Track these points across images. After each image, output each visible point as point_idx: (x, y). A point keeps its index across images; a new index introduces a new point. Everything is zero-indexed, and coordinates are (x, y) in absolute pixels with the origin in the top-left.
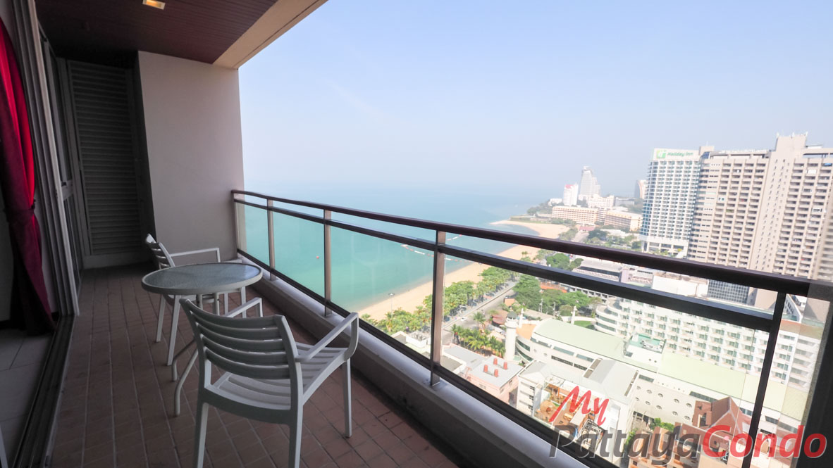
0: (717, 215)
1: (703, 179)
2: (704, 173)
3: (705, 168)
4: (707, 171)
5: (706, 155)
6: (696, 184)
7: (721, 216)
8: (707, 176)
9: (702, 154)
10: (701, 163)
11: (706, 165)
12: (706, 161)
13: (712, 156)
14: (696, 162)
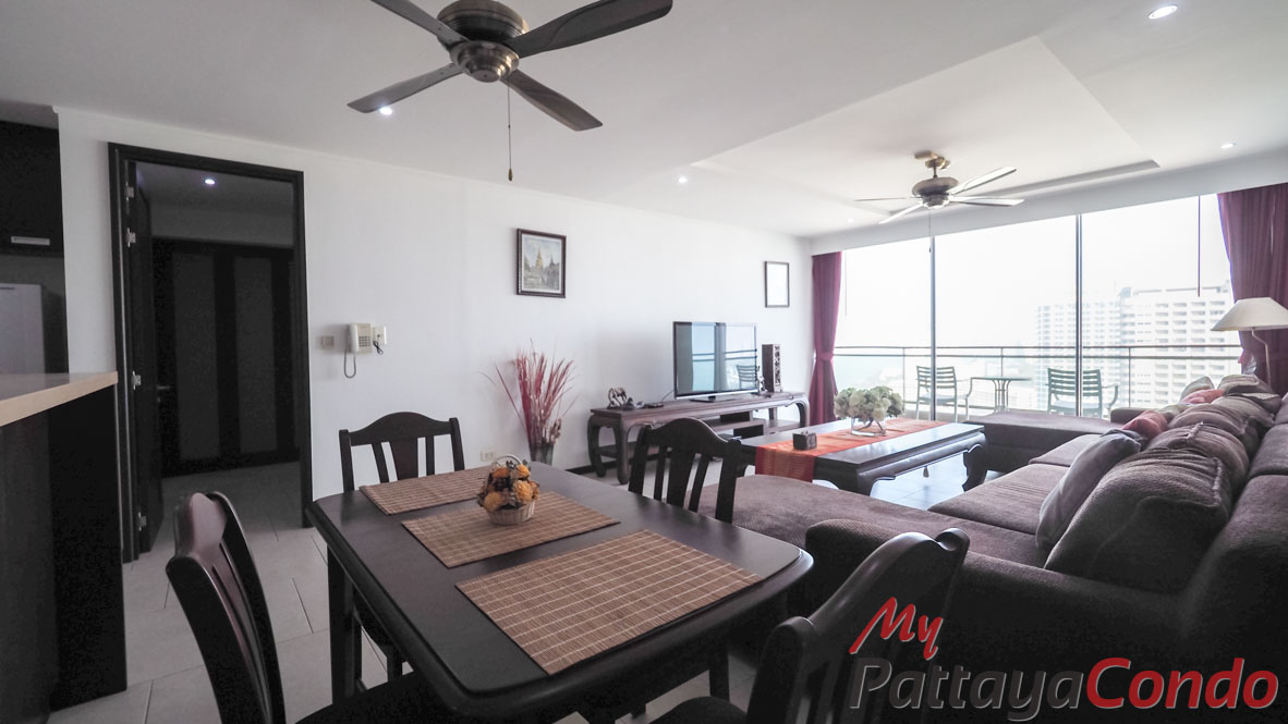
0: (1158, 384)
1: (1127, 328)
2: (1127, 320)
3: (1128, 311)
4: (1132, 315)
5: (1126, 293)
6: (1117, 337)
7: (1165, 384)
8: (1133, 324)
9: (1119, 291)
10: (1120, 305)
11: (1128, 307)
12: (1127, 301)
13: (1136, 293)
14: (1111, 304)
